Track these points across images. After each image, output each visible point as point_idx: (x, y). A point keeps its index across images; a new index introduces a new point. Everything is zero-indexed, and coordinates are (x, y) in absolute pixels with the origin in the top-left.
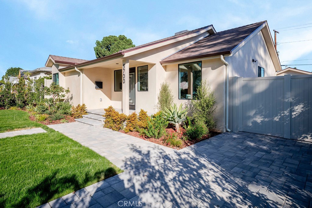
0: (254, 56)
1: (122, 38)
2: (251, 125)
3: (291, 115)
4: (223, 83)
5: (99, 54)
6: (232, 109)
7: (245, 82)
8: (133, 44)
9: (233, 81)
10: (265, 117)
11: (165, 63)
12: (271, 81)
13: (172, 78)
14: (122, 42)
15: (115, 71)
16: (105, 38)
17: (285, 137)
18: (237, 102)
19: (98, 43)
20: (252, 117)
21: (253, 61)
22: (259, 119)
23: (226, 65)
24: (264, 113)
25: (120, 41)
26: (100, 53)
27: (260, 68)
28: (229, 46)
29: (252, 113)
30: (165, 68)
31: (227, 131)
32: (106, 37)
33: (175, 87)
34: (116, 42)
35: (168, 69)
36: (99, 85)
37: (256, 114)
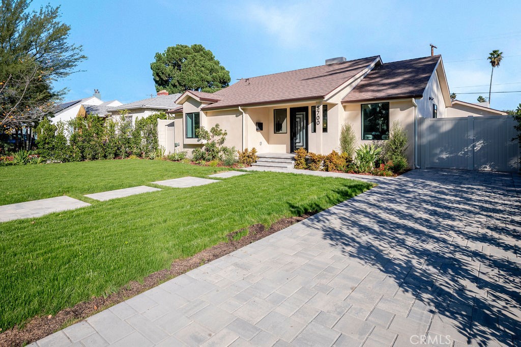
0: (430, 94)
1: (198, 49)
2: (437, 161)
3: (474, 150)
4: (412, 124)
5: (161, 74)
6: (420, 146)
7: (432, 122)
8: (215, 59)
9: (420, 121)
10: (449, 154)
11: (346, 103)
12: (457, 121)
13: (353, 118)
14: (198, 55)
15: (274, 110)
16: (171, 50)
17: (468, 168)
18: (425, 140)
19: (159, 57)
20: (439, 154)
21: (430, 99)
22: (444, 156)
23: (415, 106)
24: (449, 150)
25: (196, 54)
26: (163, 73)
27: (434, 105)
28: (416, 88)
29: (438, 151)
30: (345, 107)
31: (416, 168)
32: (173, 48)
33: (357, 127)
34: (189, 56)
35: (347, 108)
36: (260, 126)
37: (442, 152)
